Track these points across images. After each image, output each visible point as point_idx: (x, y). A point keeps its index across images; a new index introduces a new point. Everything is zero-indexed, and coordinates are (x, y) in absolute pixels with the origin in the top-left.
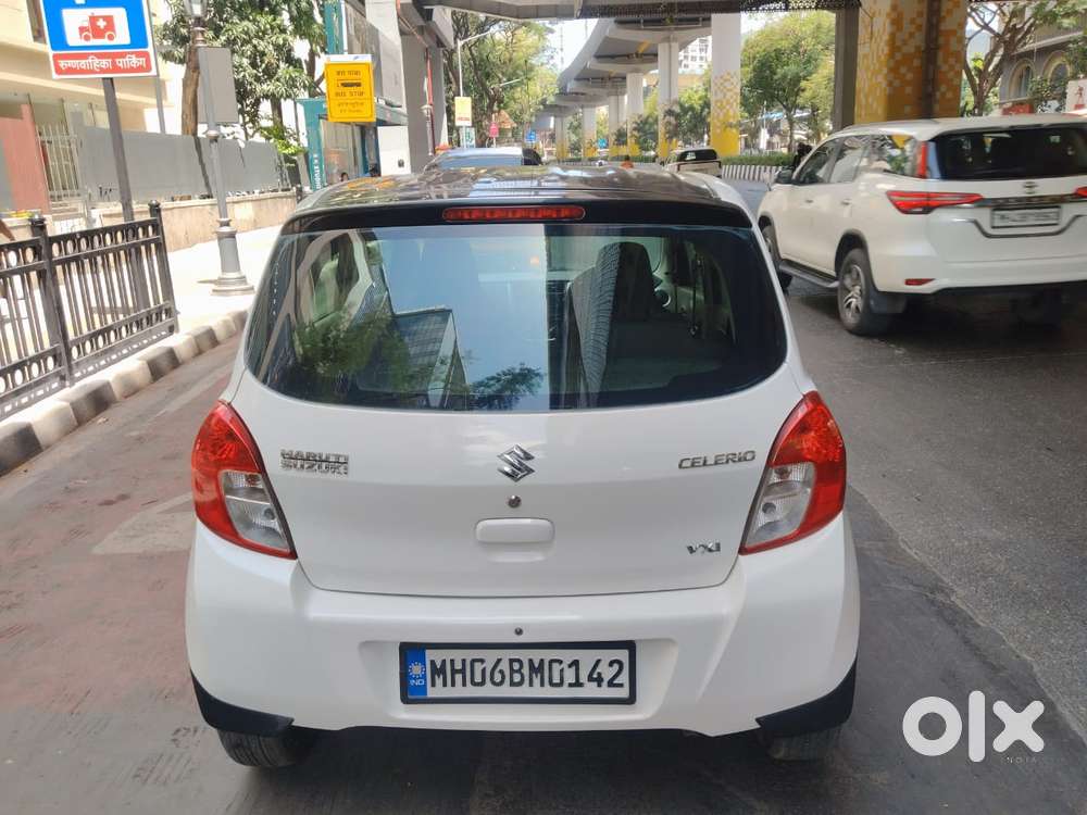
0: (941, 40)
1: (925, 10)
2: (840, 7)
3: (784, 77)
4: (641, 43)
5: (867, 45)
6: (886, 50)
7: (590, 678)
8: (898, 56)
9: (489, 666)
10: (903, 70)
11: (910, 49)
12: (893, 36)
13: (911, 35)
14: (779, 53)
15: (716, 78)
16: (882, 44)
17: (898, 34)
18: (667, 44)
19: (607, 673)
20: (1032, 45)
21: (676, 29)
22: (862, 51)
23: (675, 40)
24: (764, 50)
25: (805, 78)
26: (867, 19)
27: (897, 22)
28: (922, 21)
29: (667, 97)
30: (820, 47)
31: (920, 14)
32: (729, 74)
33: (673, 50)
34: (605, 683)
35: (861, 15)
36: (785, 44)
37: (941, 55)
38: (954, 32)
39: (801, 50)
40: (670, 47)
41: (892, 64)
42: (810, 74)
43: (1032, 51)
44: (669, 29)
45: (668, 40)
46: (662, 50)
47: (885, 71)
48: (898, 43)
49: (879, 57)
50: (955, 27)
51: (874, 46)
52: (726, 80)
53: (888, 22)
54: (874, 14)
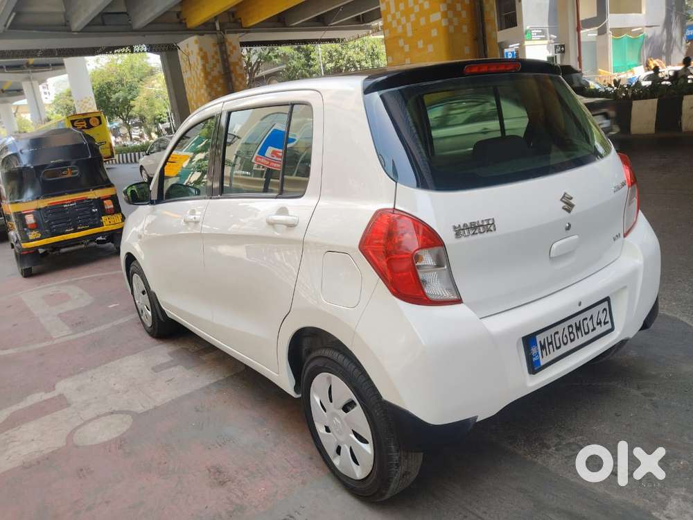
0: (232, 68)
1: (218, 51)
2: (162, 51)
3: (118, 99)
4: (5, 82)
5: (189, 72)
6: (202, 75)
7: (598, 324)
8: (210, 78)
9: (560, 335)
10: (215, 85)
11: (215, 73)
12: (204, 66)
13: (215, 65)
14: (109, 85)
15: (78, 101)
16: (199, 72)
17: (207, 65)
18: (28, 83)
19: (602, 317)
20: (262, 73)
21: (33, 72)
22: (186, 76)
23: (34, 79)
24: (99, 84)
25: (132, 99)
26: (185, 56)
27: (204, 58)
28: (218, 57)
29: (38, 117)
30: (136, 80)
31: (216, 53)
32: (86, 98)
33: (34, 86)
34: (603, 324)
35: (179, 54)
36: (112, 79)
37: (233, 75)
38: (237, 64)
39: (124, 82)
40: (32, 84)
41: (207, 82)
42: (135, 97)
43: (263, 76)
44: (29, 72)
45: (29, 79)
46: (26, 86)
47: (204, 86)
48: (209, 70)
49: (199, 79)
50: (237, 60)
51: (194, 73)
52: (85, 102)
53: (199, 58)
54: (189, 54)
